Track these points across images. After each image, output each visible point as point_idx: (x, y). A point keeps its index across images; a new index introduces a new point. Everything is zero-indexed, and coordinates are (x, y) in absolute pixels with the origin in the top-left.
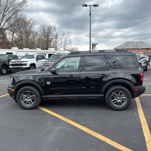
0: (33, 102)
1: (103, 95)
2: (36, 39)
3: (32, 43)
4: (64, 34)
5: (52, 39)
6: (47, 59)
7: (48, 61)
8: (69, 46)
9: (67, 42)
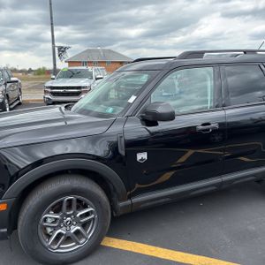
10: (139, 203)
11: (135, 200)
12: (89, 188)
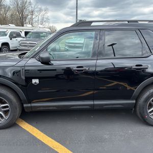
0: (6, 115)
1: (134, 101)
2: (9, 14)
3: (4, 19)
4: (41, 10)
5: (28, 15)
6: (24, 38)
7: (25, 39)
8: (47, 24)
9: (45, 19)
10: (35, 107)
11: (33, 105)
12: (5, 94)
